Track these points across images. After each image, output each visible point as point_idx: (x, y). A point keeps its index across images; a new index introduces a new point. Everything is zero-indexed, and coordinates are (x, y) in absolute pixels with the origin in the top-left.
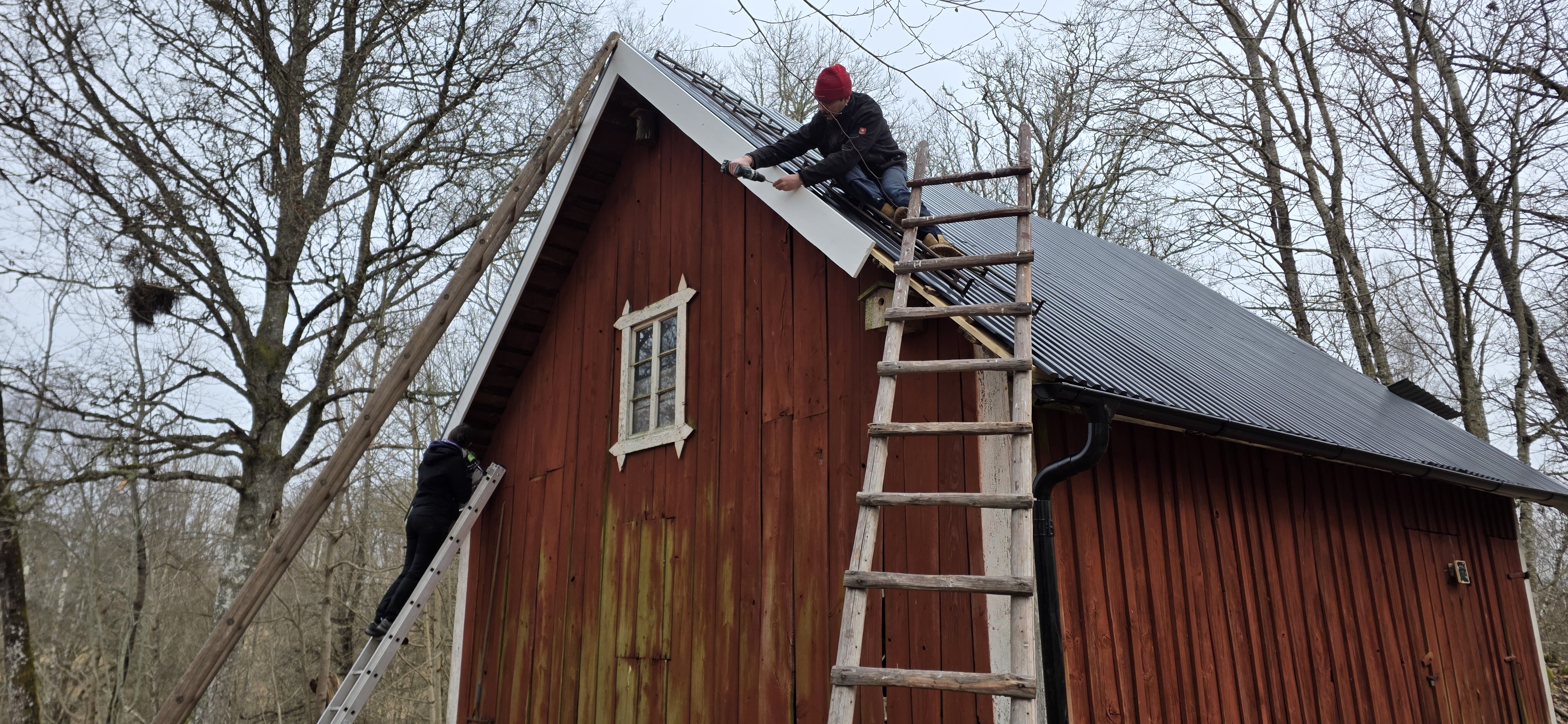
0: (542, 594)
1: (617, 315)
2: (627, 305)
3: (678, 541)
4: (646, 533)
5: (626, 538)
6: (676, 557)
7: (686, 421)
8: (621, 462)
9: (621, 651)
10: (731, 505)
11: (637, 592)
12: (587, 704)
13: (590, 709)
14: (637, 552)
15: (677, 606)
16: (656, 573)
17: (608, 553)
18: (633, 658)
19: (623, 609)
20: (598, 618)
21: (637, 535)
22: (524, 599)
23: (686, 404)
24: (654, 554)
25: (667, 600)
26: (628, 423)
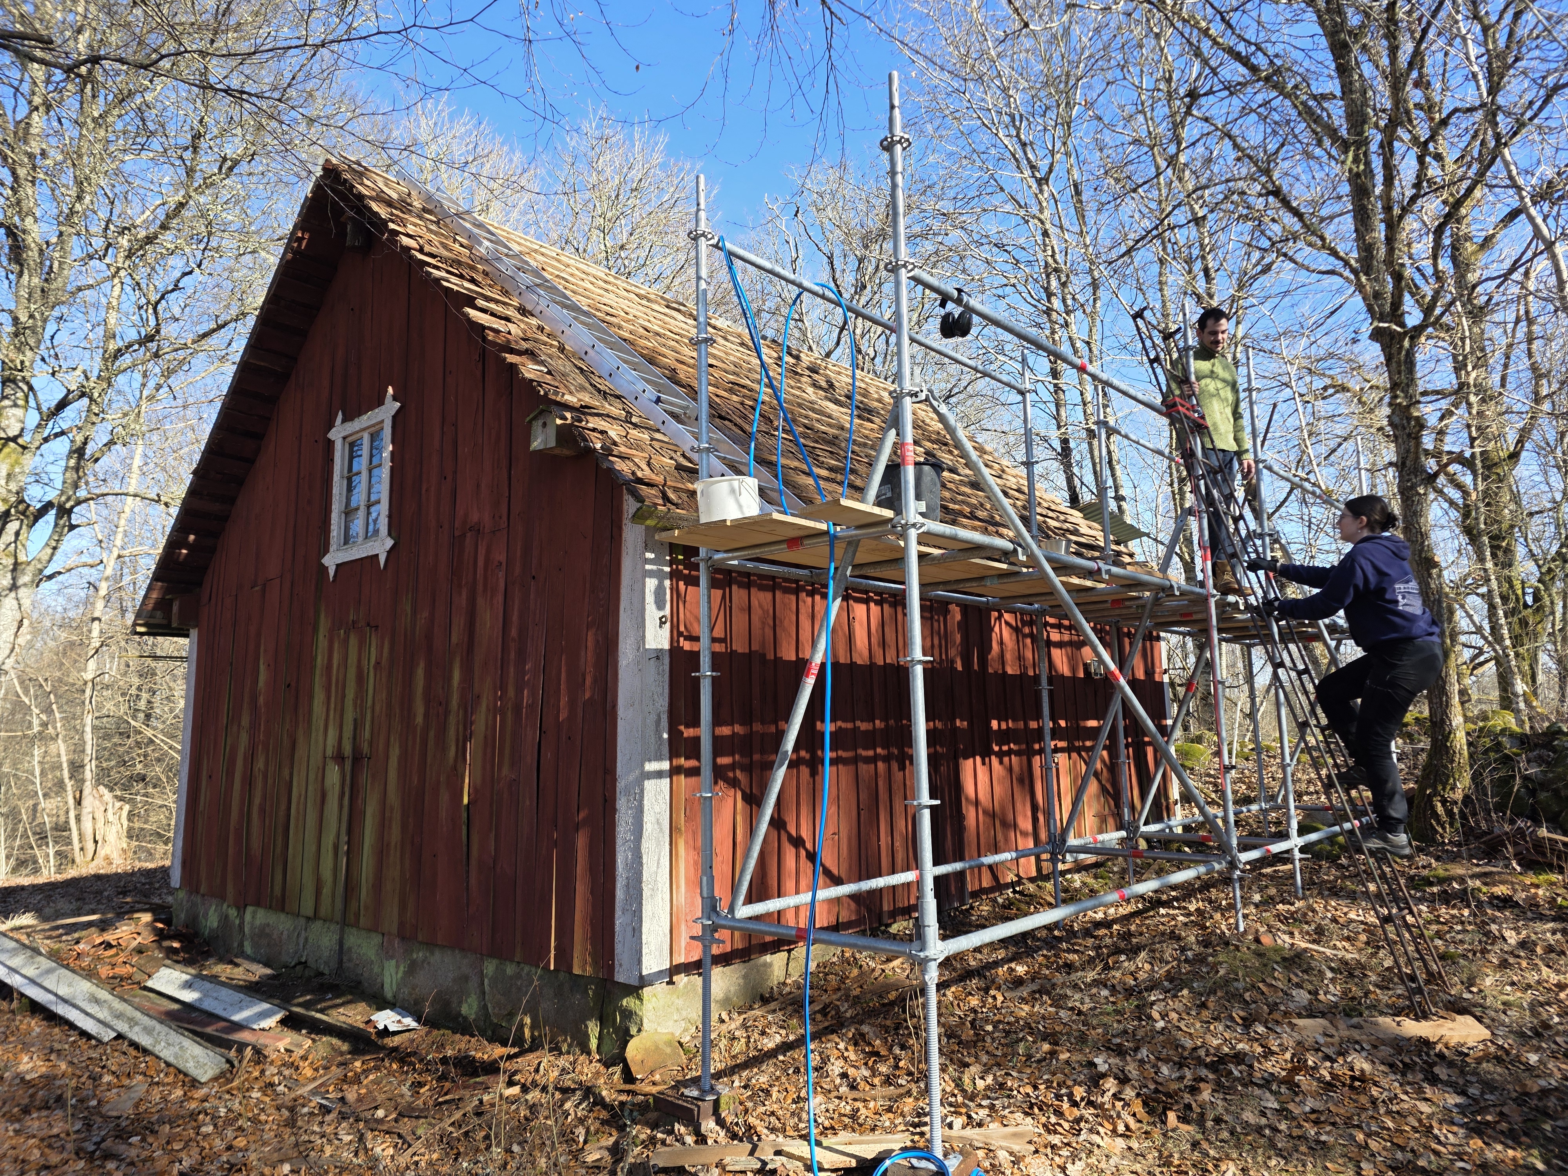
0: (261, 700)
1: (331, 425)
2: (340, 416)
3: (380, 649)
4: (353, 641)
5: (336, 645)
6: (378, 663)
7: (390, 534)
8: (332, 572)
9: (329, 752)
10: (425, 614)
11: (344, 696)
12: (298, 804)
13: (301, 807)
14: (345, 658)
15: (377, 708)
16: (361, 679)
17: (320, 661)
18: (339, 758)
19: (332, 713)
20: (310, 722)
21: (346, 641)
22: (245, 706)
23: (390, 517)
24: (359, 661)
25: (370, 703)
26: (339, 534)
